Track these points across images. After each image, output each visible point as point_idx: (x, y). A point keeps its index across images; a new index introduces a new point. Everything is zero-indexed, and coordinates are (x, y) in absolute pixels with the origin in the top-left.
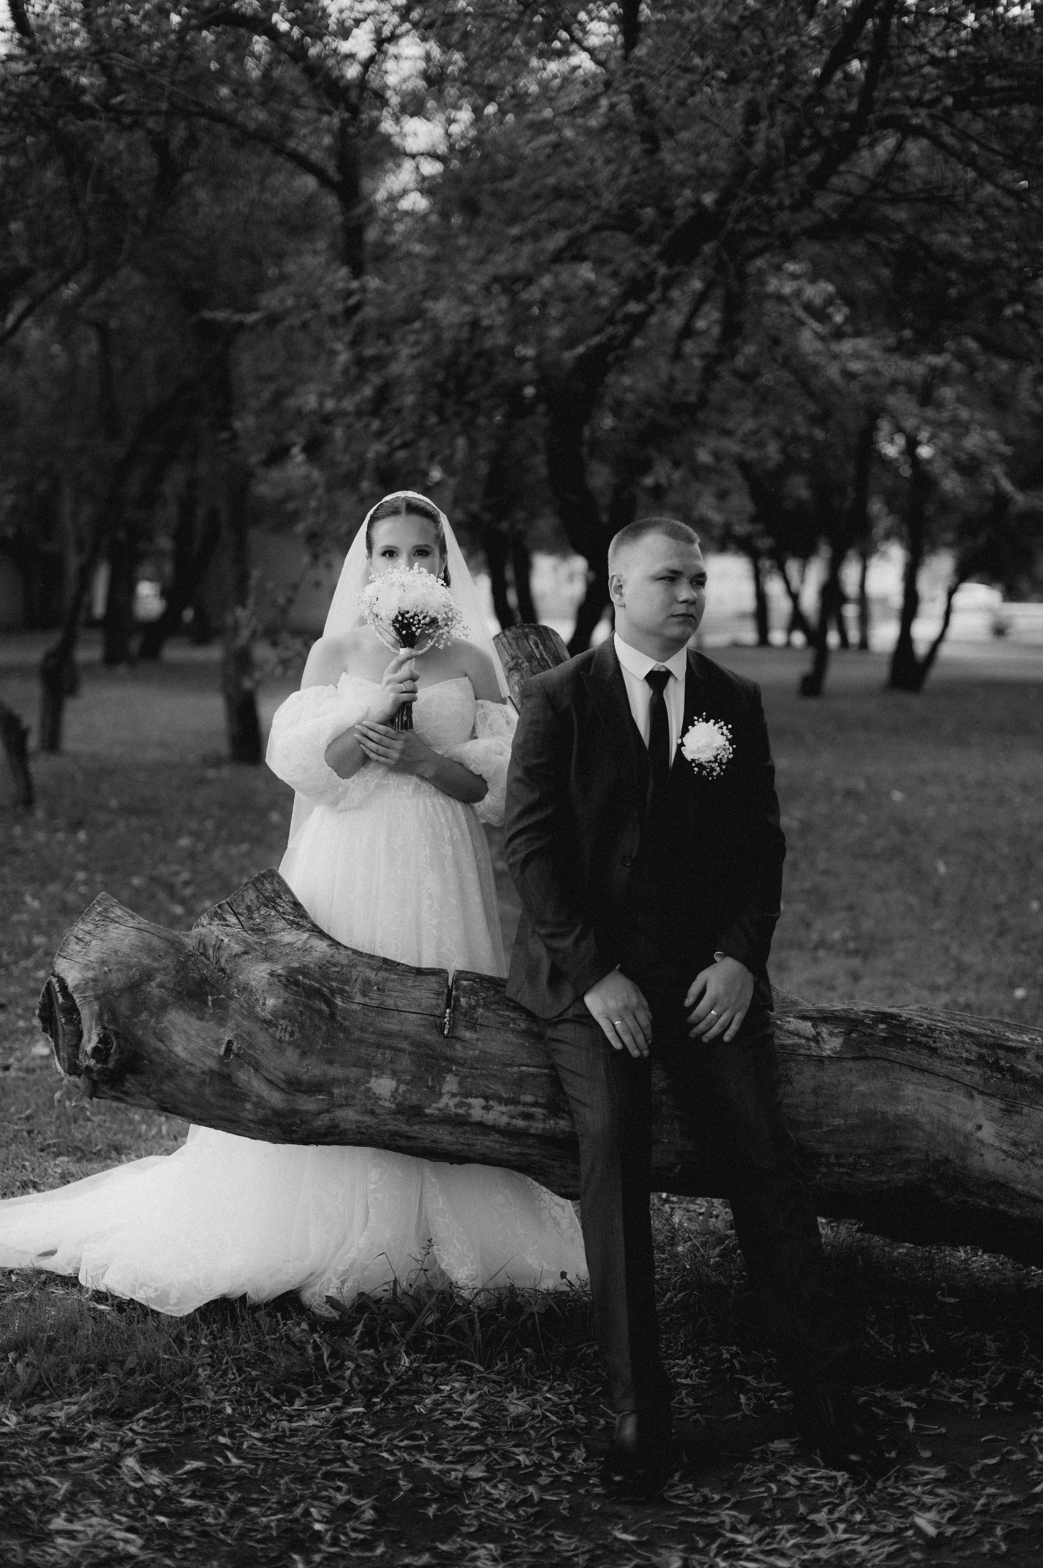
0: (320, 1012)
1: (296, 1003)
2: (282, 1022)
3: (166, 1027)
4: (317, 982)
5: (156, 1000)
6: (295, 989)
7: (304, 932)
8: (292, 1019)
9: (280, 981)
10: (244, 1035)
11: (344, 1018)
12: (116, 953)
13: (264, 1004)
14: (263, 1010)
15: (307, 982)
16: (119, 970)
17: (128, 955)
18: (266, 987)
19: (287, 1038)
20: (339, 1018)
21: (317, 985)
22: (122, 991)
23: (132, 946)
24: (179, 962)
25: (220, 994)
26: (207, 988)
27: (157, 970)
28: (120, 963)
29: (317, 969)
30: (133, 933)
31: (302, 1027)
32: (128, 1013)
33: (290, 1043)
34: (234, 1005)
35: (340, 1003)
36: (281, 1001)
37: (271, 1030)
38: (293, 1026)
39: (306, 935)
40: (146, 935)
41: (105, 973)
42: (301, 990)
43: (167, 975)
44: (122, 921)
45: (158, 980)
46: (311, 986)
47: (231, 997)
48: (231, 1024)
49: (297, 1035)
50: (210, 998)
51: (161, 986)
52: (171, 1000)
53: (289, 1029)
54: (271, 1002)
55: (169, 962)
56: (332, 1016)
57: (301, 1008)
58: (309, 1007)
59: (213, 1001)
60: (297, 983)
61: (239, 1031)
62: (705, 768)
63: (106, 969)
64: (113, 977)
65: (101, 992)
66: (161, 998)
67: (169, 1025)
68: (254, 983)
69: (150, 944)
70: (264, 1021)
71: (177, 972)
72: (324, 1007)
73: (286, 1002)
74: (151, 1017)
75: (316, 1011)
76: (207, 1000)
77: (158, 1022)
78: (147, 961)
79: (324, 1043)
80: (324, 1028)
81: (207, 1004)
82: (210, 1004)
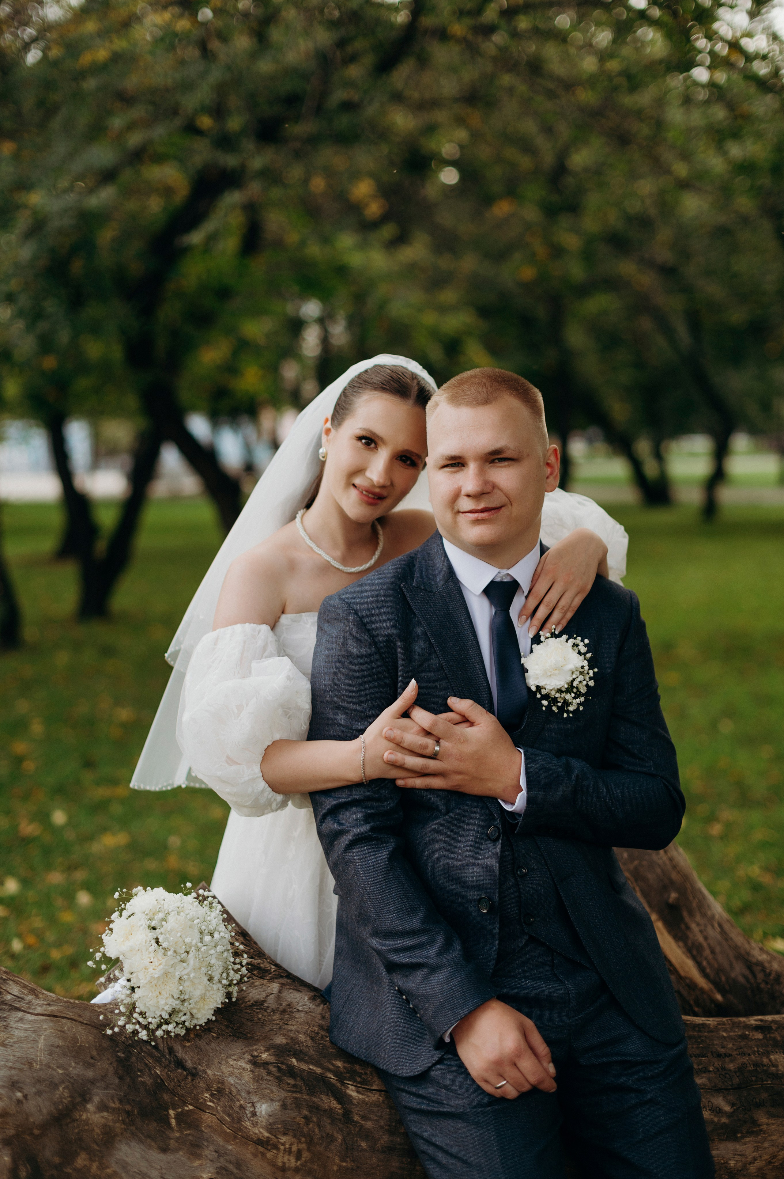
0: (330, 1112)
1: (298, 1104)
2: (283, 1139)
3: (115, 1173)
4: (318, 1064)
5: (97, 1131)
6: (291, 1081)
7: (272, 980)
8: (297, 1133)
9: (269, 1073)
10: (231, 1167)
11: (363, 1117)
12: (30, 1064)
13: (254, 1114)
14: (255, 1124)
15: (304, 1066)
16: (39, 1093)
17: (48, 1066)
18: (252, 1086)
19: (292, 1162)
20: (357, 1118)
21: (318, 1070)
22: (44, 1127)
23: (51, 1050)
24: (120, 1061)
25: (185, 1103)
26: (166, 1097)
27: (93, 1082)
28: (39, 1081)
29: (310, 1043)
30: (47, 1025)
31: (310, 1142)
32: (57, 1160)
33: (297, 1170)
34: (208, 1119)
35: (354, 1094)
36: (277, 1105)
37: (269, 1155)
38: (300, 1141)
39: (275, 987)
40: (67, 1025)
41: (19, 1102)
42: (299, 1082)
43: (107, 1087)
44: (23, 1005)
45: (96, 1099)
46: (311, 1073)
47: (201, 1108)
48: (208, 1152)
49: (306, 1155)
50: (172, 1113)
51: (103, 1107)
52: (119, 1127)
53: (294, 1148)
54: (263, 1109)
55: (105, 1065)
56: (347, 1116)
57: (305, 1112)
58: (315, 1108)
59: (178, 1117)
60: (292, 1072)
61: (222, 1162)
62: (555, 700)
63: (19, 1095)
64: (31, 1106)
65: (12, 1132)
66: (105, 1126)
67: (119, 1170)
68: (232, 1080)
69: (75, 1040)
70: (259, 1142)
71: (121, 1078)
72: (334, 1104)
73: (284, 1106)
74: (91, 1160)
75: (325, 1111)
76: (168, 1116)
77: (102, 1167)
78: (76, 1069)
79: (343, 1160)
80: (339, 1138)
81: (169, 1124)
82: (173, 1122)
